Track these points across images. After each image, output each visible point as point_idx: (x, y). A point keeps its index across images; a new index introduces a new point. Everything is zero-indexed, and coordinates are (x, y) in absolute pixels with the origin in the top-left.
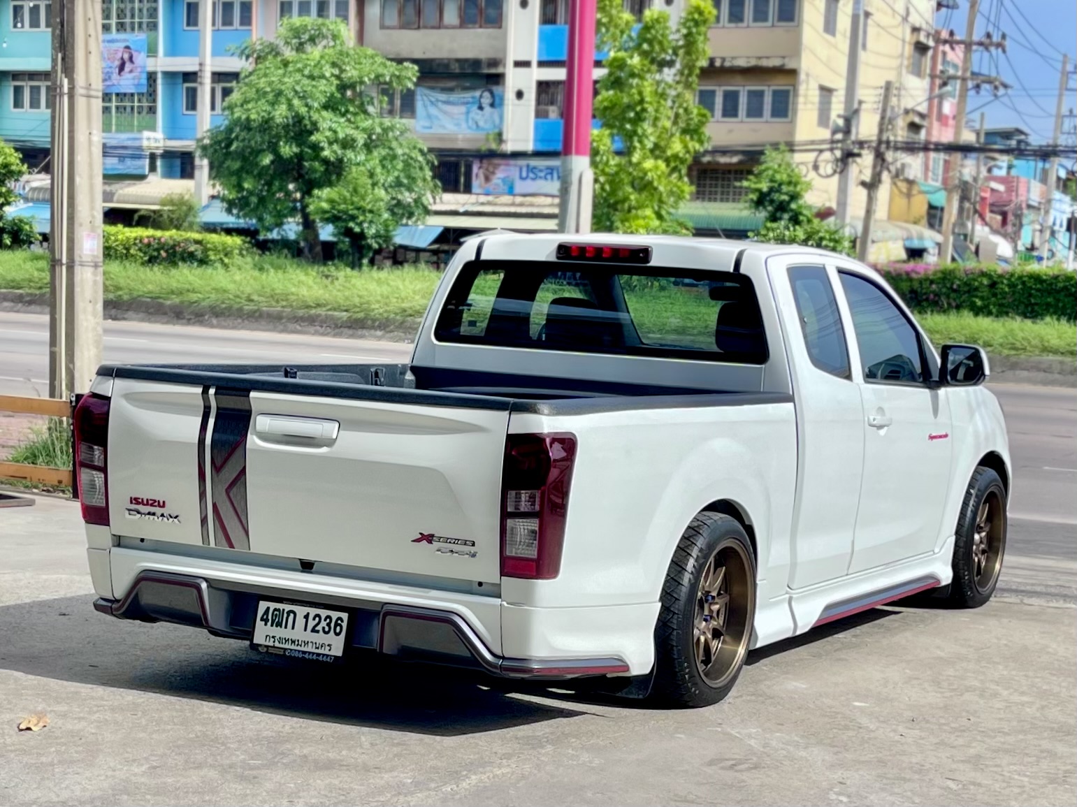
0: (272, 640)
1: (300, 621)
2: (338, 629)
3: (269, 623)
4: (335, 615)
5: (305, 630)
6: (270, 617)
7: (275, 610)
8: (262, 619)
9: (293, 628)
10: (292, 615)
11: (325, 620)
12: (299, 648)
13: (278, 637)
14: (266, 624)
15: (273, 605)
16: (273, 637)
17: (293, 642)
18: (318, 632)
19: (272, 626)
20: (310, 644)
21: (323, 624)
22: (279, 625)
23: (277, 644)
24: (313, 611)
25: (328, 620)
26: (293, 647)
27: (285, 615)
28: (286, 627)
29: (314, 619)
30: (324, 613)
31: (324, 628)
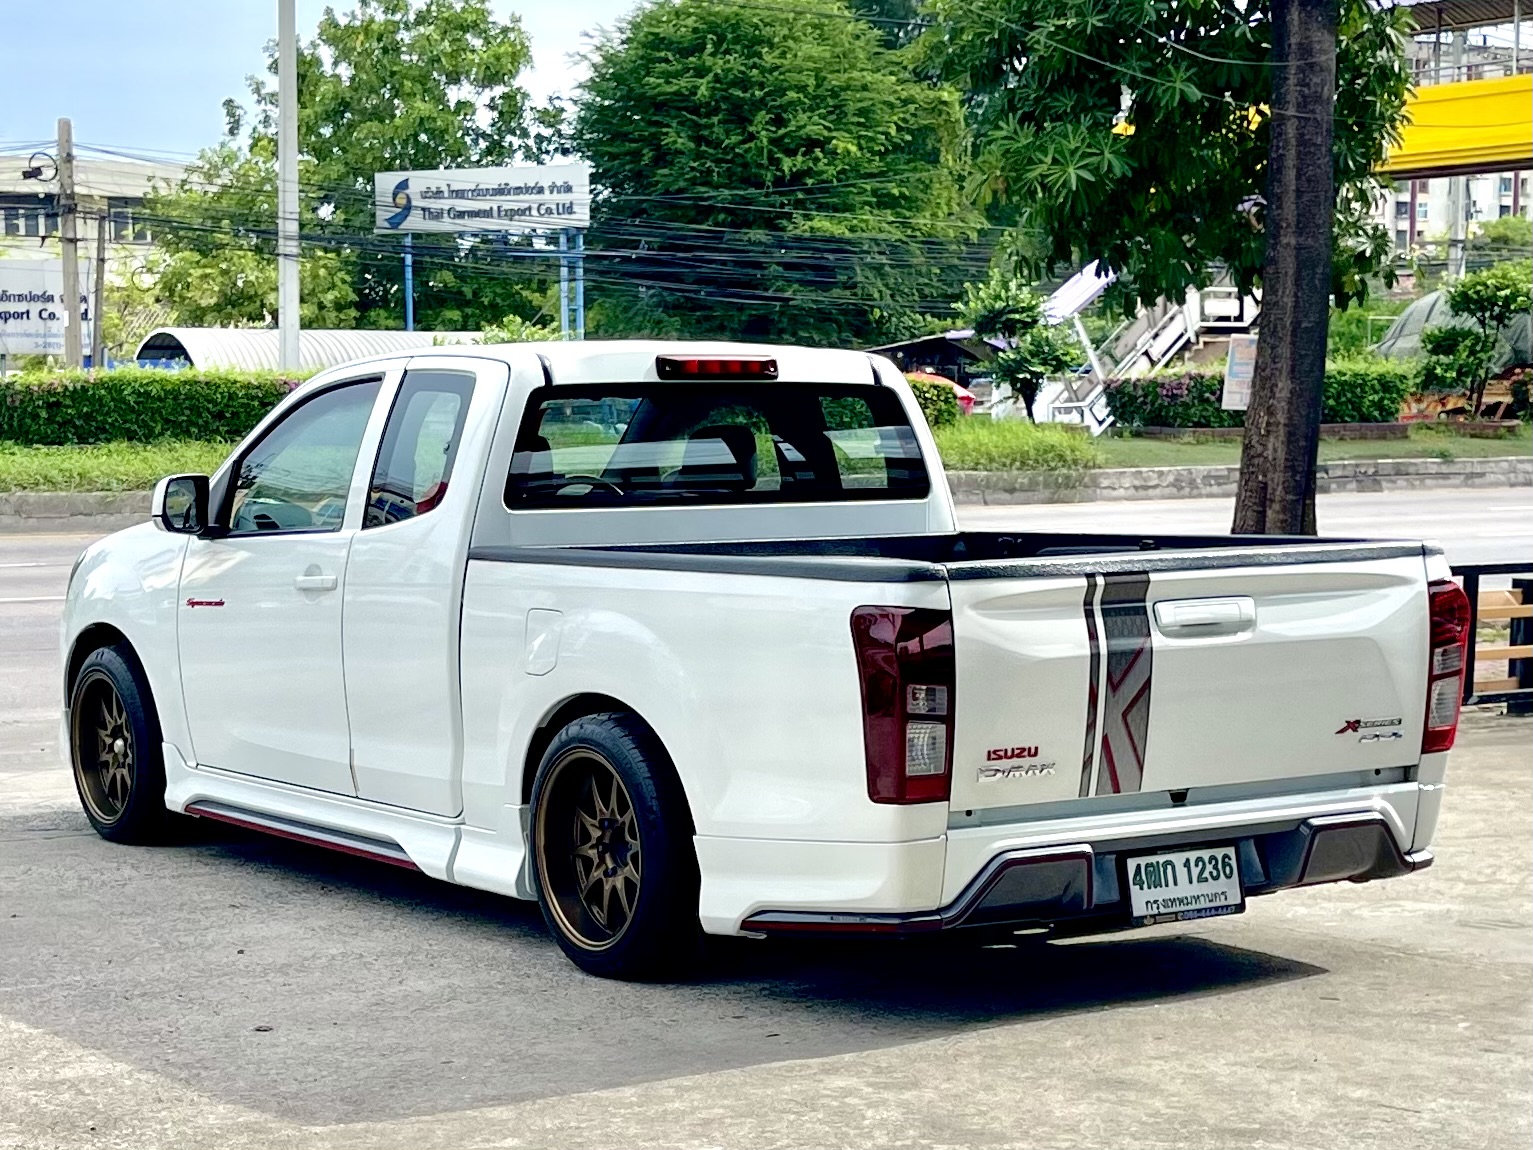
0: (1155, 906)
1: (1182, 872)
2: (1228, 869)
3: (1145, 886)
4: (1219, 853)
5: (1191, 882)
6: (1144, 877)
7: (1147, 866)
8: (1134, 884)
9: (1176, 884)
10: (1169, 867)
11: (1210, 863)
12: (1190, 907)
13: (1161, 900)
14: (1142, 888)
15: (1143, 861)
16: (1156, 902)
17: (1181, 901)
18: (1206, 880)
19: (1149, 888)
20: (1202, 899)
21: (1209, 868)
22: (1157, 885)
23: (1163, 910)
24: (1193, 855)
25: (1214, 862)
26: (1183, 908)
27: (1162, 869)
28: (1167, 885)
29: (1197, 865)
30: (1206, 854)
31: (1211, 873)
